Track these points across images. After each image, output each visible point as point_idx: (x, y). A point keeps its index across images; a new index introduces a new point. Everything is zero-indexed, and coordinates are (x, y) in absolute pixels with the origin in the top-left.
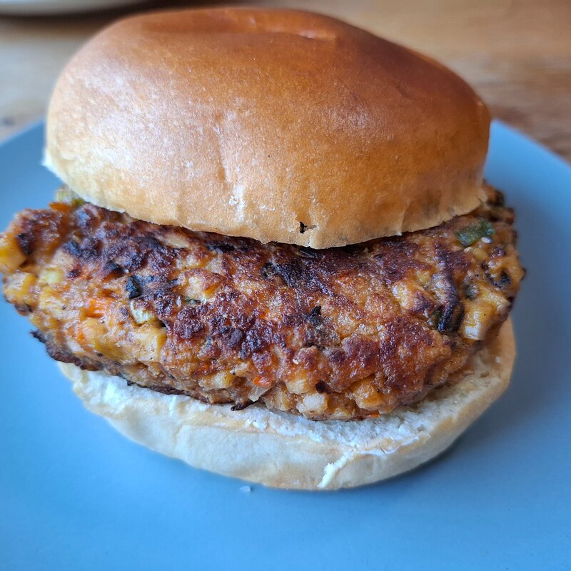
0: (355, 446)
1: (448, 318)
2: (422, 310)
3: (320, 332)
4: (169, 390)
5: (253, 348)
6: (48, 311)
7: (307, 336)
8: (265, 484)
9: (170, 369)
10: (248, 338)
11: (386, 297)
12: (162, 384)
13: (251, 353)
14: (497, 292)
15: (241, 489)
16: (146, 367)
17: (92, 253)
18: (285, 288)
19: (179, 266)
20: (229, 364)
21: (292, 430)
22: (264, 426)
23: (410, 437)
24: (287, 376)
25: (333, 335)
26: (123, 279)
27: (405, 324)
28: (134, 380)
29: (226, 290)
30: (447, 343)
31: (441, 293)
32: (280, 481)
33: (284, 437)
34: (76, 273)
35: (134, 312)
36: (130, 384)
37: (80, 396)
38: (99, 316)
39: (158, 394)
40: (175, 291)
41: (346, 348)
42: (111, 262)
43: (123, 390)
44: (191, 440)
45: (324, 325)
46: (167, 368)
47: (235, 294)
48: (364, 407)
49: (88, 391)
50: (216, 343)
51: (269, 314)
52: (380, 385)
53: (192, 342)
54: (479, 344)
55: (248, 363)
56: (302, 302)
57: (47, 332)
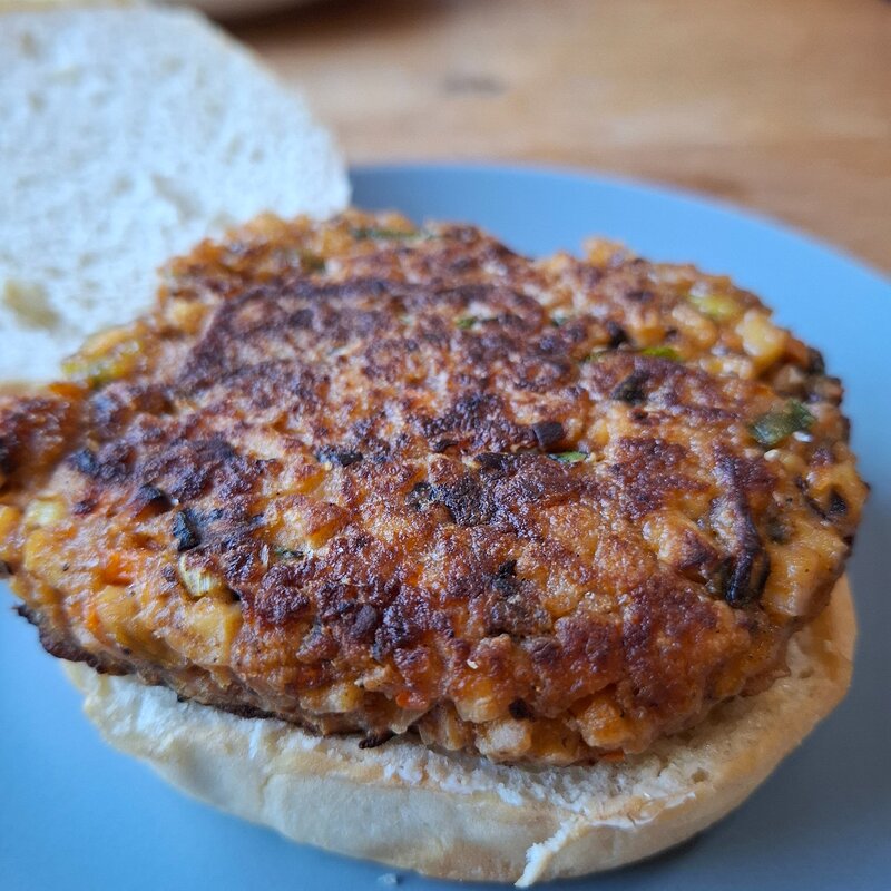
0: (582, 812)
1: (743, 577)
2: (696, 565)
3: (515, 607)
4: (249, 712)
5: (396, 639)
6: (38, 573)
7: (492, 617)
8: (421, 872)
9: (249, 679)
10: (387, 620)
11: (630, 543)
12: (236, 700)
13: (393, 650)
14: (824, 528)
15: (380, 879)
16: (206, 673)
17: (117, 472)
18: (453, 527)
19: (267, 491)
20: (353, 669)
21: (469, 783)
22: (419, 777)
23: (680, 794)
24: (457, 692)
25: (539, 613)
26: (169, 515)
27: (667, 592)
28: (187, 693)
29: (347, 533)
30: (743, 626)
31: (729, 533)
32: (448, 866)
33: (454, 796)
34: (88, 506)
35: (186, 576)
36: (181, 699)
37: (96, 721)
38: (125, 583)
39: (231, 717)
40: (258, 536)
41: (562, 638)
42: (148, 486)
43: (170, 711)
44: (289, 801)
45: (523, 596)
46: (243, 677)
47: (364, 541)
48: (597, 744)
49: (110, 710)
50: (330, 631)
51: (424, 575)
52: (627, 705)
53: (287, 630)
54: (797, 623)
55: (388, 667)
56: (483, 553)
57: (40, 609)
